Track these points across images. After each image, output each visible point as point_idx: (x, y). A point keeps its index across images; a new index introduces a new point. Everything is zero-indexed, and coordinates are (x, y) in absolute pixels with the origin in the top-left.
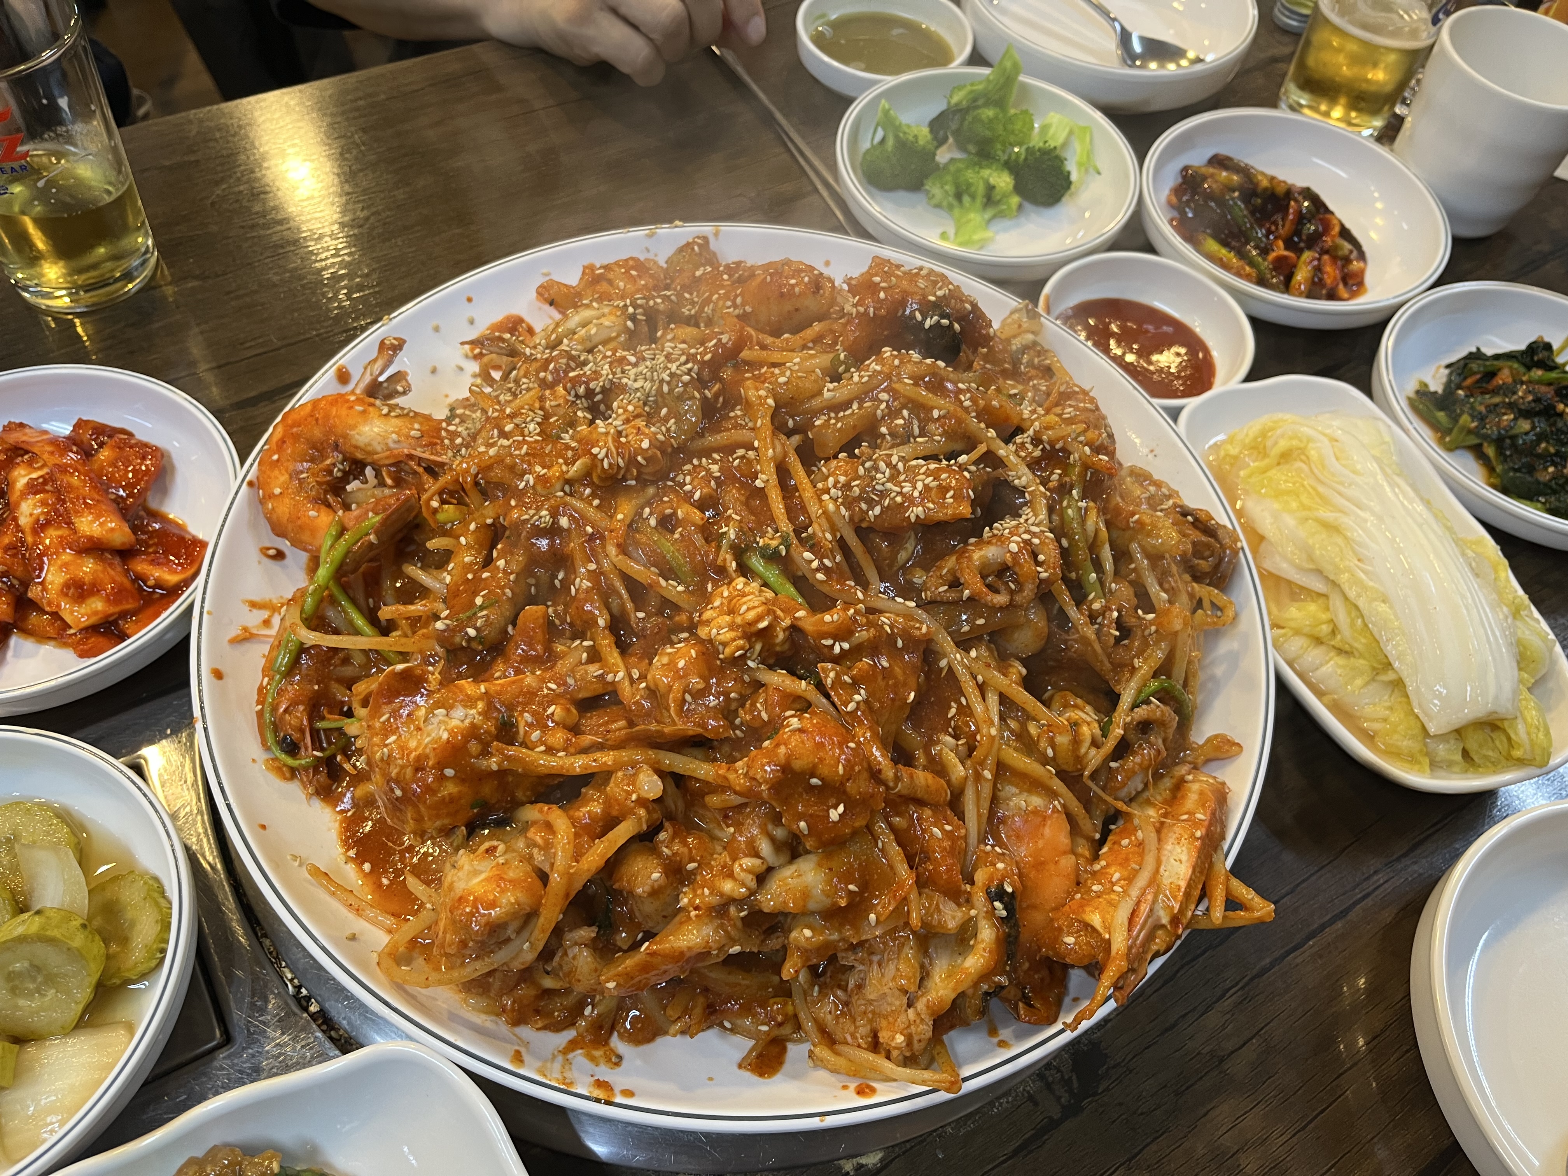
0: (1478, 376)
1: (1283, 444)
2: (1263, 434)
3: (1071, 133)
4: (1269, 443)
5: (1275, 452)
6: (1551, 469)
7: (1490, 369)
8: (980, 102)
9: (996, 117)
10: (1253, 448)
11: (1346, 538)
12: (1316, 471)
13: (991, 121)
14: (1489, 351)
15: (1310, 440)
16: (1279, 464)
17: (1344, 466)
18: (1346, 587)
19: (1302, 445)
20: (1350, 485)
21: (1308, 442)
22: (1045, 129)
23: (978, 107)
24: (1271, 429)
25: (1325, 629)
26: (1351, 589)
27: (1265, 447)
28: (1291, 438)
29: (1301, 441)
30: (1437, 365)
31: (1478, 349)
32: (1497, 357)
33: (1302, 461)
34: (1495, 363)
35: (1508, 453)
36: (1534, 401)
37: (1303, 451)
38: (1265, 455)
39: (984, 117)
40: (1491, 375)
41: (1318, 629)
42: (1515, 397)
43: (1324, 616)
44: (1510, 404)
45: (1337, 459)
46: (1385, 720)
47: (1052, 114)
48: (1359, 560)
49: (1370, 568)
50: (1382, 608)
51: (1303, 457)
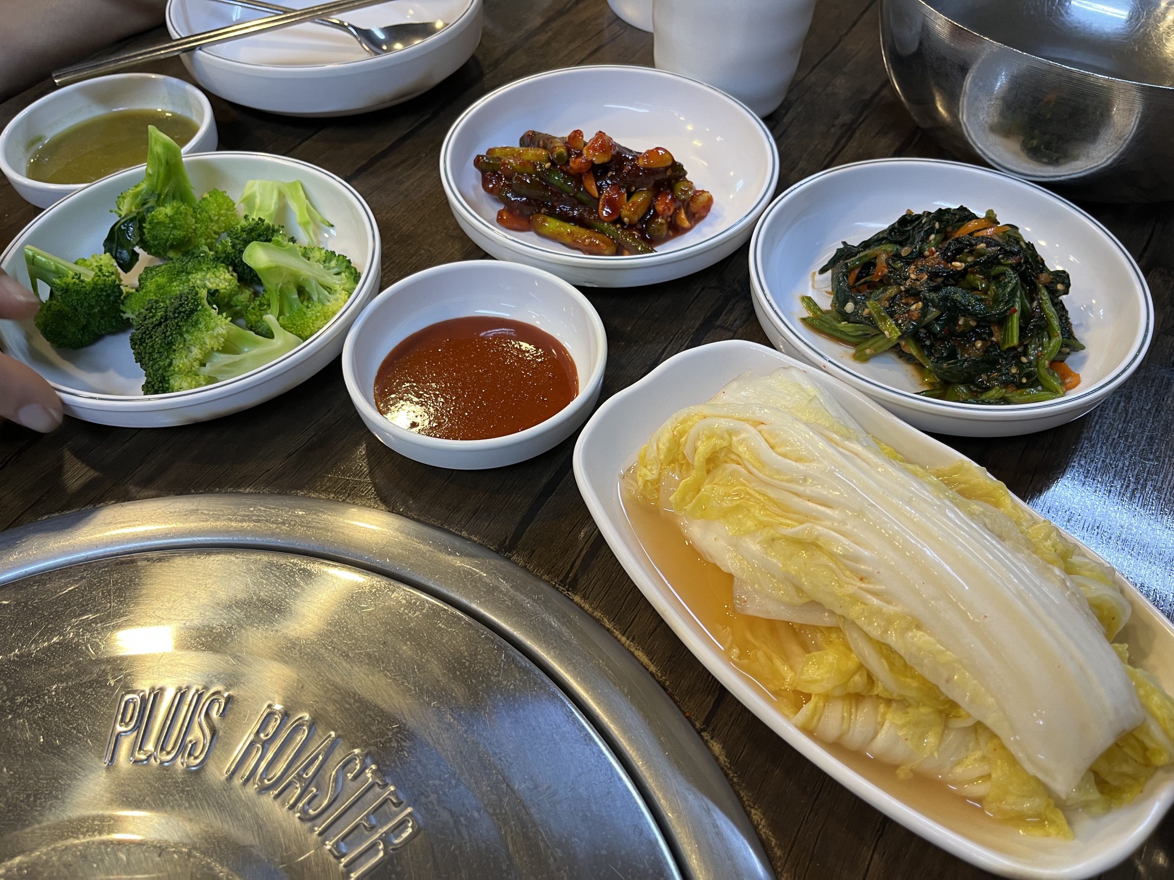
0: (857, 271)
1: (703, 449)
2: (676, 443)
3: (281, 196)
4: (687, 450)
5: (699, 459)
6: (979, 344)
7: (866, 259)
8: (151, 203)
9: (177, 212)
10: (672, 462)
11: (832, 555)
12: (754, 470)
13: (172, 219)
14: (855, 241)
15: (731, 433)
16: (708, 472)
17: (784, 455)
18: (862, 621)
19: (725, 444)
20: (805, 480)
21: (730, 436)
22: (249, 201)
23: (149, 210)
24: (681, 434)
25: (858, 679)
26: (871, 623)
27: (684, 457)
28: (709, 438)
29: (722, 438)
30: (810, 274)
31: (844, 243)
32: (866, 245)
33: (733, 461)
34: (867, 252)
35: (928, 343)
36: (930, 278)
37: (729, 449)
38: (689, 466)
39: (161, 217)
40: (869, 265)
41: (851, 684)
42: (908, 283)
43: (851, 665)
44: (907, 291)
45: (772, 447)
46: (987, 777)
47: (250, 183)
48: (861, 579)
49: (878, 587)
50: (920, 638)
51: (733, 457)
